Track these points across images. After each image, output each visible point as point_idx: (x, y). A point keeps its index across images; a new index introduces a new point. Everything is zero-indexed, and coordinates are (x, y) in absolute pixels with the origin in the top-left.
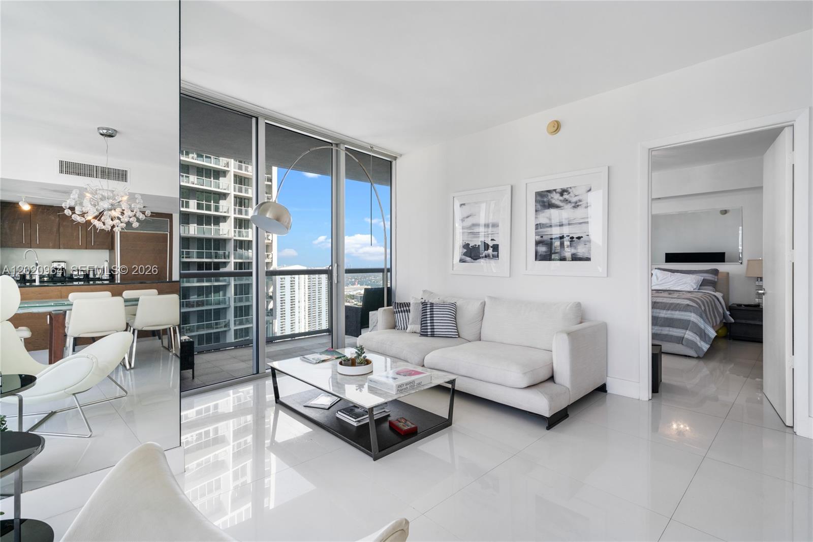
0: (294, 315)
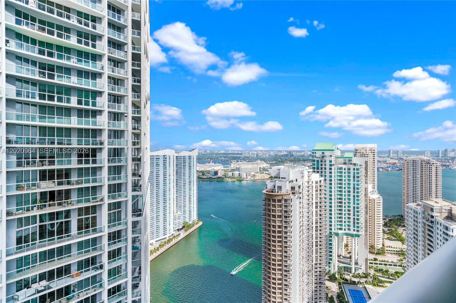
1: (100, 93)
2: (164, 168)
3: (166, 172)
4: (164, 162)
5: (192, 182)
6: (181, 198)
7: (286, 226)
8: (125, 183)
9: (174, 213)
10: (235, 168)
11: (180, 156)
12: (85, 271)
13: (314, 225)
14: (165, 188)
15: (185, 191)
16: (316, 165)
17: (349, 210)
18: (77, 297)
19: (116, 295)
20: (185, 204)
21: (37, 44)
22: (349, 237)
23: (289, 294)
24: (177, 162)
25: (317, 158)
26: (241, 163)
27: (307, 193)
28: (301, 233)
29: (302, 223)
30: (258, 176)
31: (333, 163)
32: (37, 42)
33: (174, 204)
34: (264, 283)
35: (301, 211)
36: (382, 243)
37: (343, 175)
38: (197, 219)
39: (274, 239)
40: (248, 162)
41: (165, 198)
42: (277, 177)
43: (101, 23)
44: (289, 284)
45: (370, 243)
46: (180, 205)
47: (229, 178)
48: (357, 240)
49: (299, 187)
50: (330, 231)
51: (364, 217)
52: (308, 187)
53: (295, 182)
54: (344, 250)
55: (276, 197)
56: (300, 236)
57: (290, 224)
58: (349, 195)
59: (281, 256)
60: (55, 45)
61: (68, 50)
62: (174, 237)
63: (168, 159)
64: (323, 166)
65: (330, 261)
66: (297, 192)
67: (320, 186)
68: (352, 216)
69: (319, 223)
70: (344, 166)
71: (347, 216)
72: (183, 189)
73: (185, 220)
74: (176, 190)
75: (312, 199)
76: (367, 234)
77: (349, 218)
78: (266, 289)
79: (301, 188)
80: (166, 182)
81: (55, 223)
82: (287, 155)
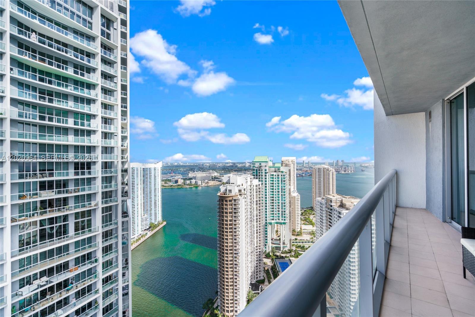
0: (134, 193)
1: (94, 116)
2: (132, 179)
3: (134, 182)
4: (132, 174)
5: (157, 189)
6: (147, 203)
7: (236, 220)
8: (115, 190)
9: (141, 216)
10: (192, 177)
11: (146, 168)
12: (82, 266)
13: (255, 218)
14: (134, 195)
15: (151, 197)
16: (255, 173)
17: (279, 206)
18: (75, 288)
19: (108, 284)
20: (151, 208)
21: (38, 73)
22: (278, 225)
23: (238, 271)
24: (143, 173)
25: (256, 168)
26: (197, 173)
27: (250, 194)
28: (246, 224)
29: (246, 217)
30: (211, 183)
31: (267, 172)
32: (37, 71)
33: (141, 209)
34: (219, 265)
35: (246, 208)
36: (300, 227)
37: (275, 180)
38: (162, 220)
39: (227, 230)
40: (203, 172)
41: (133, 203)
42: (228, 183)
43: (94, 58)
44: (238, 263)
45: (293, 228)
46: (147, 209)
47: (187, 185)
48: (284, 227)
49: (245, 190)
50: (266, 222)
51: (288, 210)
52: (251, 189)
53: (241, 186)
54: (275, 234)
55: (228, 198)
56: (245, 227)
57: (238, 218)
58: (278, 194)
59: (232, 243)
60: (53, 74)
61: (66, 79)
62: (142, 237)
63: (136, 171)
64: (261, 174)
65: (266, 244)
66: (243, 193)
67: (259, 188)
68: (280, 210)
69: (258, 216)
70: (275, 174)
71: (277, 209)
72: (149, 196)
73: (151, 221)
74: (143, 196)
75: (254, 198)
76: (290, 222)
77: (279, 211)
78: (221, 269)
79: (246, 190)
80: (134, 190)
81: (54, 227)
82: (232, 166)
